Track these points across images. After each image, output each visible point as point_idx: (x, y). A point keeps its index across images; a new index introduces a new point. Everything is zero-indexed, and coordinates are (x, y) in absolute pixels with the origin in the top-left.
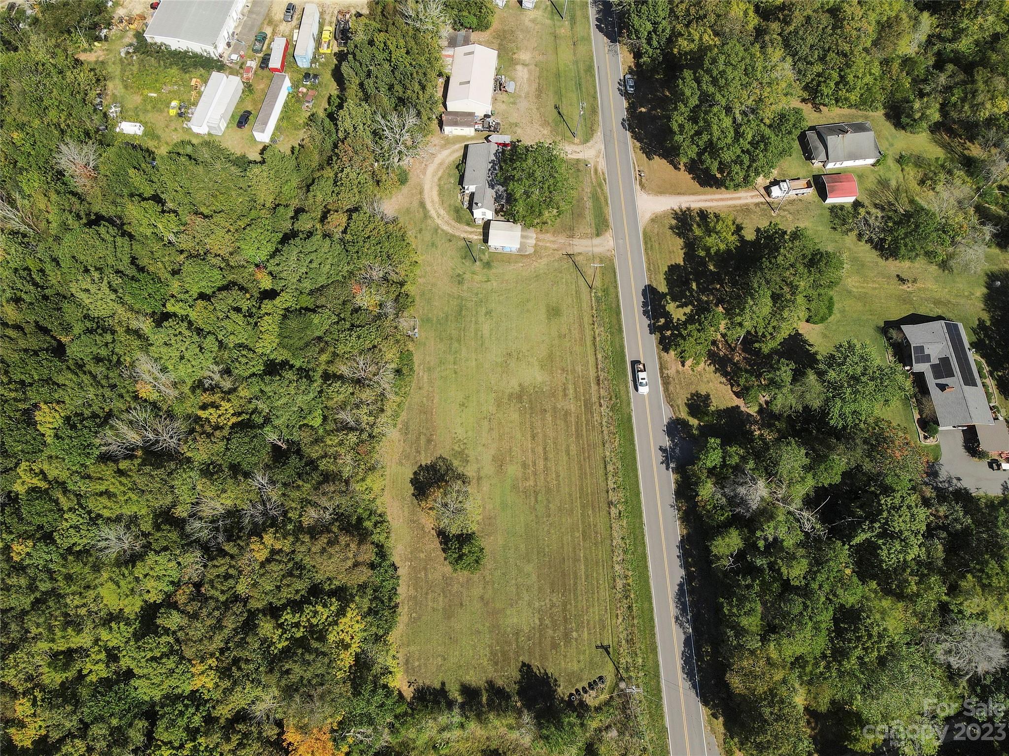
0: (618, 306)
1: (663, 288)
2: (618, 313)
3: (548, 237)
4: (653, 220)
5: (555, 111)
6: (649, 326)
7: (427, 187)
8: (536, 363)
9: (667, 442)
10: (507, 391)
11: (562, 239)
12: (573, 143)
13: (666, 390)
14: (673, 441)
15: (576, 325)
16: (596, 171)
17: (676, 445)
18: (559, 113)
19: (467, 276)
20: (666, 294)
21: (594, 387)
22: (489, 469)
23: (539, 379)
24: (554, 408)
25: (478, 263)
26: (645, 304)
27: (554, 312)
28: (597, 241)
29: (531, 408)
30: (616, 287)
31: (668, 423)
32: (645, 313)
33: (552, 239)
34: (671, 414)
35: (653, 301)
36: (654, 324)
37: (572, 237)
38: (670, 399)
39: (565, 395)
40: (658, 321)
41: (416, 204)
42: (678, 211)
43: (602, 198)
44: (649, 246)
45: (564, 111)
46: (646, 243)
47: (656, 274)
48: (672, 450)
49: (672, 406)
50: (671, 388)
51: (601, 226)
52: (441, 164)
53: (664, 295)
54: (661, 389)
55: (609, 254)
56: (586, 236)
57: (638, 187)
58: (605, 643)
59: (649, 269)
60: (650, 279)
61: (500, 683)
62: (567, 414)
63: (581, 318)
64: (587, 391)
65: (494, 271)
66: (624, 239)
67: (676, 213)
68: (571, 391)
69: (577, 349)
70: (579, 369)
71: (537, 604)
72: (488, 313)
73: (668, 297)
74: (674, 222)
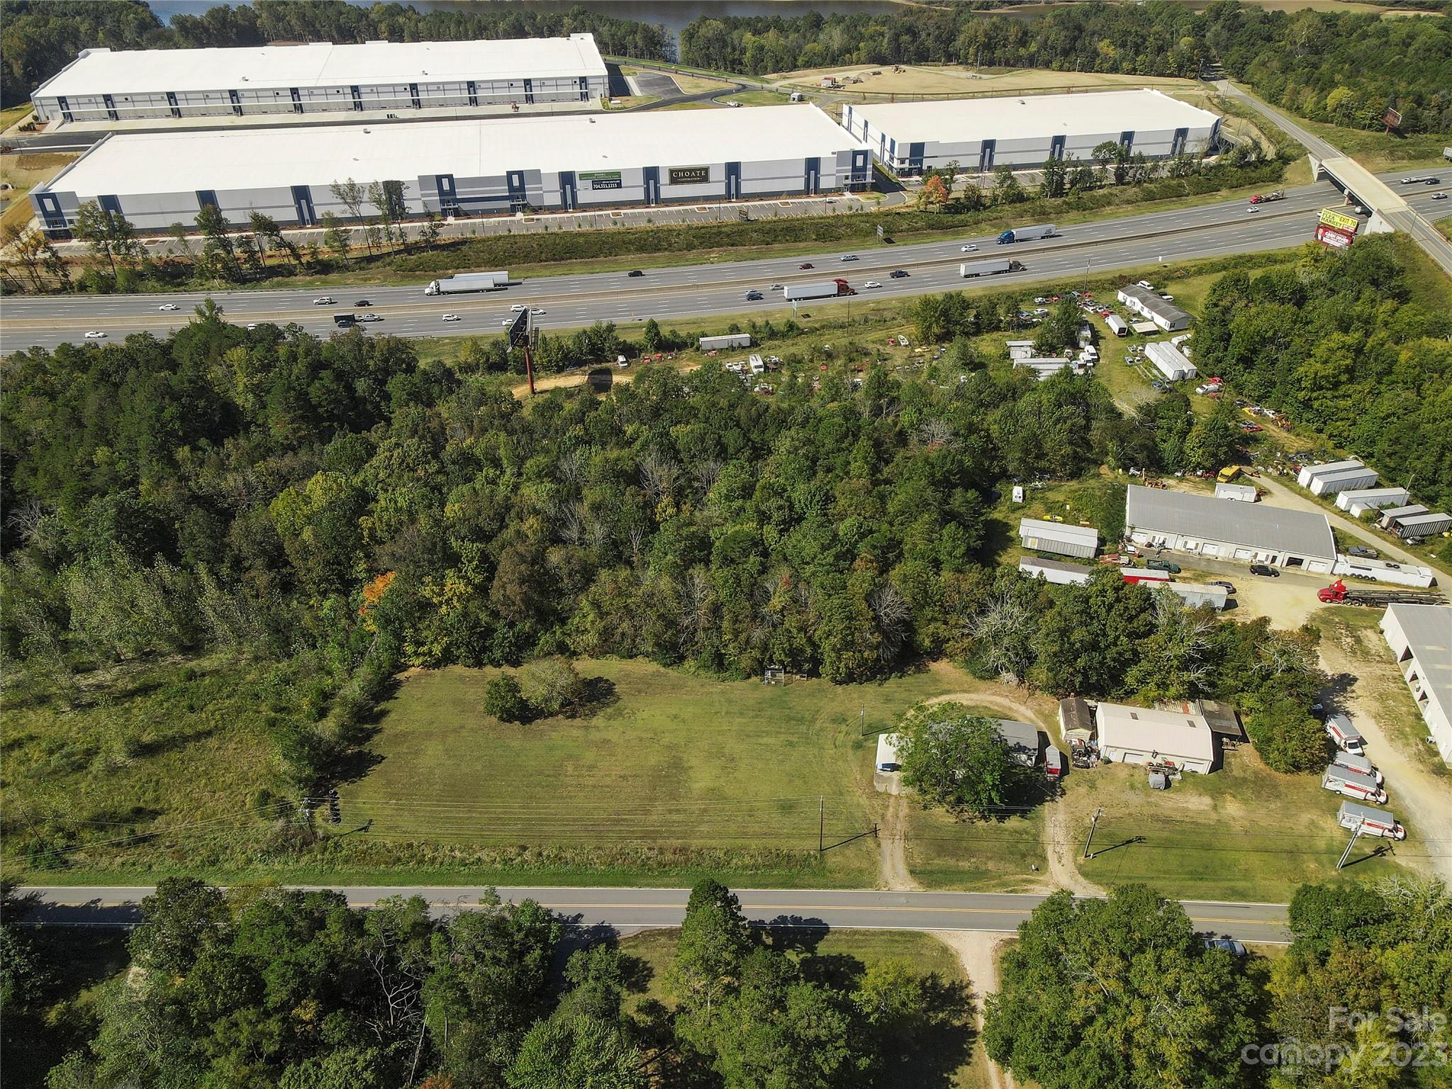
0: (796, 886)
1: (823, 949)
2: (783, 885)
3: (904, 811)
4: (945, 950)
5: (1133, 836)
6: (762, 922)
7: (973, 696)
8: (717, 784)
9: (586, 924)
10: (685, 756)
11: (901, 826)
12: (1075, 856)
13: (662, 933)
14: (587, 932)
15: (765, 830)
16: (1031, 882)
17: (580, 935)
18: (1130, 841)
19: (843, 728)
20: (813, 953)
21: (678, 843)
22: (595, 736)
23: (696, 786)
24: (656, 799)
25: (861, 737)
26: (796, 920)
27: (787, 807)
28: (902, 869)
29: (660, 776)
30: (825, 886)
31: (613, 930)
32: (783, 919)
33: (901, 814)
34: (624, 934)
35: (803, 932)
36: (764, 929)
37: (907, 838)
38: (647, 936)
39: (670, 812)
40: (768, 934)
41: (947, 687)
42: (967, 992)
43: (980, 884)
44: (897, 938)
45: (1133, 847)
46: (902, 934)
47: (847, 941)
48: (575, 930)
49: (636, 937)
50: (663, 940)
51: (926, 876)
52: (1010, 709)
53: (811, 949)
54: (664, 926)
55: (880, 882)
56: (909, 856)
57: (1007, 936)
58: (371, 828)
59: (856, 932)
60: (840, 932)
61: (376, 738)
62: (647, 812)
63: (777, 836)
64: (672, 834)
65: (850, 752)
66: (908, 904)
67: (962, 988)
68: (675, 817)
69: (733, 828)
70: (704, 828)
71: (437, 771)
72: (791, 744)
73: (809, 955)
74: (946, 982)
